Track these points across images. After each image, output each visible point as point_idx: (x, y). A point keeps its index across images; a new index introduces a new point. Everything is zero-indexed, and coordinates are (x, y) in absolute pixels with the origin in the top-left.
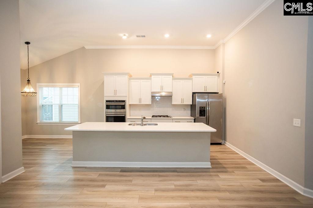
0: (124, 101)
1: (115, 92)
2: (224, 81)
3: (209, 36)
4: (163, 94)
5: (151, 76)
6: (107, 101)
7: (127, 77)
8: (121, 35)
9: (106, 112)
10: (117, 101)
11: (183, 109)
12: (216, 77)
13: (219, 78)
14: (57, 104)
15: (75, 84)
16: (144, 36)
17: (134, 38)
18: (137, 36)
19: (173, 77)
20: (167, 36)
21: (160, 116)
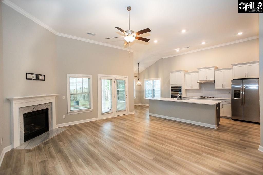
0: (180, 87)
1: (176, 82)
6: (171, 87)
9: (171, 93)
10: (176, 87)
15: (158, 78)
16: (189, 47)
20: (204, 43)
21: (205, 97)
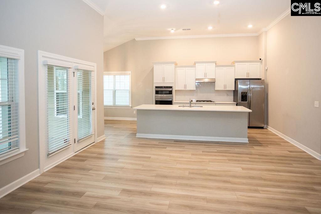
0: (171, 87)
1: (164, 79)
2: (266, 68)
3: (250, 26)
4: (206, 80)
5: (195, 64)
6: (156, 87)
7: (173, 65)
8: (170, 29)
9: (155, 97)
10: (165, 87)
11: (226, 95)
12: (259, 63)
13: (262, 64)
14: (112, 90)
15: (126, 72)
16: (190, 29)
17: (180, 31)
18: (183, 30)
19: (216, 64)
20: (210, 28)
21: (204, 101)
